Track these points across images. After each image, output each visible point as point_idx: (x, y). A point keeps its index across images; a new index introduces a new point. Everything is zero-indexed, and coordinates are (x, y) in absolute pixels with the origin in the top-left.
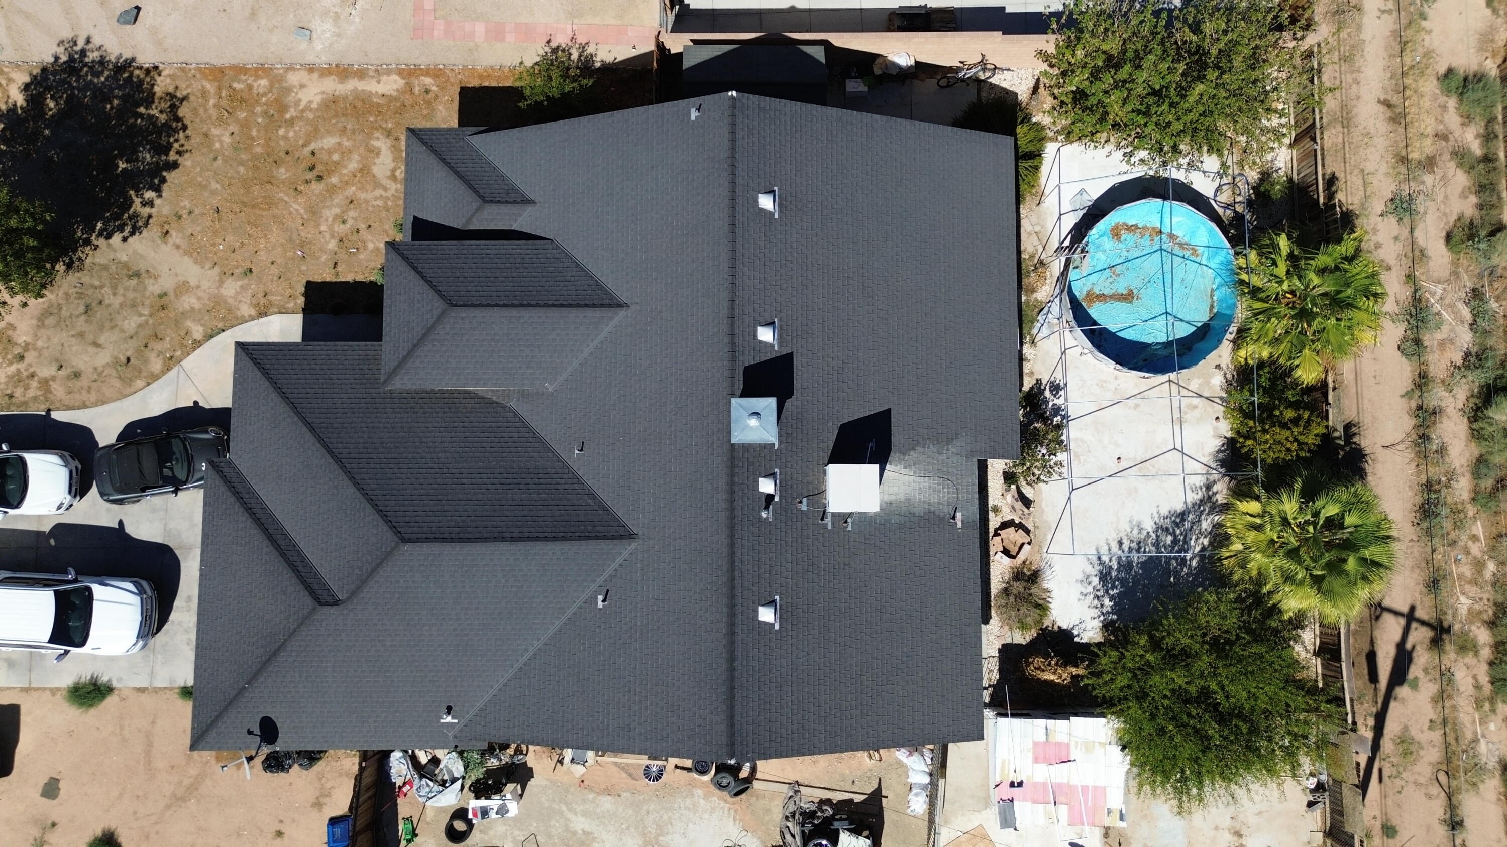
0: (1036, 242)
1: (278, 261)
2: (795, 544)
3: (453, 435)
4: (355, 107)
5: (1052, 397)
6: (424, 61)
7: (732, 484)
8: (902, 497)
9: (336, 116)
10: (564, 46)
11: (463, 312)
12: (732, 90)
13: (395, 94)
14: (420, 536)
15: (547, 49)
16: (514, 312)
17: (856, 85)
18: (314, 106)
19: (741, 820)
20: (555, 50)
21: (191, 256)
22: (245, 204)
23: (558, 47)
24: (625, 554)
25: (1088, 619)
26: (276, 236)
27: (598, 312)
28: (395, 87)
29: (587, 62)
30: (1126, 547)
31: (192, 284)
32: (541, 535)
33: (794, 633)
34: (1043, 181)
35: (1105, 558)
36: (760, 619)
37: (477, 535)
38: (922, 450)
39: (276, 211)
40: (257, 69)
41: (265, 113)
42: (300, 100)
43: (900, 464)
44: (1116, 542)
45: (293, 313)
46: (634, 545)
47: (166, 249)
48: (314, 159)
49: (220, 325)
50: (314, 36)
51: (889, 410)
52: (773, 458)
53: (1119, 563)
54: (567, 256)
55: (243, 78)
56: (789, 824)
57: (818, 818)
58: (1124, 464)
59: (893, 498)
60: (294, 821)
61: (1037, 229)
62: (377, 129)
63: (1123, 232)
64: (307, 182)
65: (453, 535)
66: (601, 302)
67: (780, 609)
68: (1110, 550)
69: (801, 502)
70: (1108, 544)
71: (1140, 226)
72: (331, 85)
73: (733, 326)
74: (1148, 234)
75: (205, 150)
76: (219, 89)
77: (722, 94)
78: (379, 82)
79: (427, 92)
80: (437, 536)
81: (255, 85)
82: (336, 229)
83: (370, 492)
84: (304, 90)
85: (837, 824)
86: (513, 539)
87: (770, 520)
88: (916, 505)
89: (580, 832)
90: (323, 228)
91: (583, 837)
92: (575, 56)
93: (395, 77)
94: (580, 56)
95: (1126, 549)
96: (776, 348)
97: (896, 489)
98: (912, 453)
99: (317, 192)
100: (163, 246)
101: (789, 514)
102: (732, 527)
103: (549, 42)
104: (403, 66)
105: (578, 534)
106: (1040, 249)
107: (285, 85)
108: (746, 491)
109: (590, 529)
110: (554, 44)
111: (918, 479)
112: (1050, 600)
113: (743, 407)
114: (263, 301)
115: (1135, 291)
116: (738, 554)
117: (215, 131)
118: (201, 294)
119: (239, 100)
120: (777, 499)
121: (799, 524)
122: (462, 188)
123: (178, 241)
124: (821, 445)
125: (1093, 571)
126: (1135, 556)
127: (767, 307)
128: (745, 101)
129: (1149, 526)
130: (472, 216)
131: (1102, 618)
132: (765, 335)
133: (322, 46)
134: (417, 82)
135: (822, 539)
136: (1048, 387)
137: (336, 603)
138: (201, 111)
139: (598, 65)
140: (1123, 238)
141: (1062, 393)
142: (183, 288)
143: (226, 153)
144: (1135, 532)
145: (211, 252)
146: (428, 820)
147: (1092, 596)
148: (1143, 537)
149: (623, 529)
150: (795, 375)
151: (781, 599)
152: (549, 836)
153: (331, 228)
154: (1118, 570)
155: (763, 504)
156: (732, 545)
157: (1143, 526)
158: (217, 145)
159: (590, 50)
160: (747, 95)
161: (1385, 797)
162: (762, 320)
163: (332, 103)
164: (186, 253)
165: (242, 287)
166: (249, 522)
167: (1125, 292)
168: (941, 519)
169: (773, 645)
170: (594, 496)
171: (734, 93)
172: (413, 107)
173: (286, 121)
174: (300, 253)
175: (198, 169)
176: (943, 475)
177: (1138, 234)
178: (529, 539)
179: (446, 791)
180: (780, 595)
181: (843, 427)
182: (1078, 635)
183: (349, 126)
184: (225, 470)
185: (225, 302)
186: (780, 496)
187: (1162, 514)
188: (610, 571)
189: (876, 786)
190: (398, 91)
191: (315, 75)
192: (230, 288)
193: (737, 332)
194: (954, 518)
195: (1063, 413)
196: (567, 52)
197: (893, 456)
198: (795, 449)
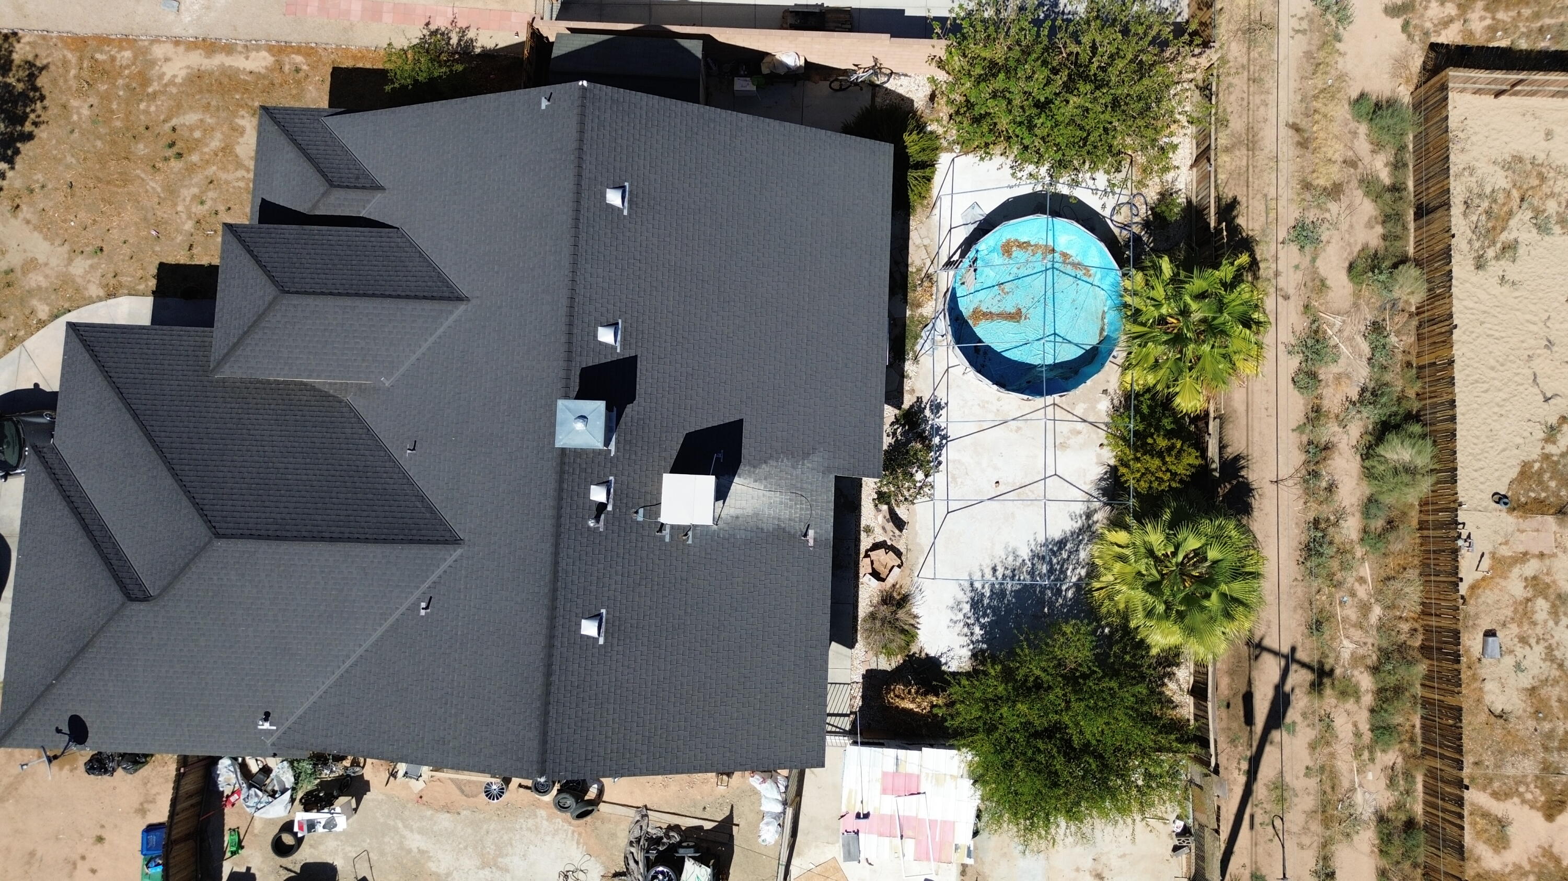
0: (924, 256)
1: (131, 241)
2: (627, 556)
3: (283, 428)
4: (221, 83)
5: (932, 417)
6: (295, 39)
7: (560, 490)
8: (749, 511)
9: (200, 91)
10: (443, 29)
11: (295, 300)
12: (582, 80)
13: (263, 71)
14: (234, 532)
15: (426, 32)
16: (348, 302)
17: (744, 83)
18: (179, 80)
19: (585, 844)
20: (434, 33)
21: (41, 232)
22: (99, 180)
23: (437, 30)
24: (450, 561)
25: (957, 647)
26: (130, 214)
27: (436, 305)
28: (264, 64)
29: (467, 47)
30: (999, 574)
31: (40, 261)
32: (363, 536)
34: (935, 192)
35: (978, 585)
36: (583, 632)
37: (295, 534)
38: (775, 464)
39: (131, 188)
40: (121, 40)
41: (127, 86)
42: (164, 74)
43: (750, 477)
44: (990, 568)
45: (143, 295)
46: (459, 551)
47: (16, 223)
48: (174, 136)
49: (67, 305)
50: (182, 8)
51: (741, 421)
52: (609, 465)
53: (991, 591)
54: (412, 245)
55: (107, 49)
56: (633, 850)
57: (664, 844)
58: (1002, 489)
59: (739, 512)
60: (116, 826)
61: (926, 242)
62: (242, 106)
63: (1014, 248)
64: (166, 159)
65: (270, 533)
66: (440, 294)
67: (607, 623)
68: (983, 576)
69: (637, 512)
70: (982, 570)
71: (1032, 243)
72: (197, 60)
73: (570, 325)
74: (1040, 252)
75: (62, 122)
76: (81, 59)
77: (573, 83)
78: (247, 58)
79: (298, 70)
80: (253, 532)
81: (118, 56)
82: (194, 210)
83: (188, 484)
84: (169, 64)
85: (682, 852)
86: (332, 540)
87: (601, 530)
88: (765, 520)
89: (416, 850)
90: (180, 208)
91: (418, 856)
92: (454, 41)
93: (264, 54)
94: (460, 40)
95: (1000, 577)
96: (618, 351)
97: (744, 503)
98: (764, 466)
99: (176, 170)
100: (12, 221)
101: (623, 524)
102: (557, 535)
103: (428, 24)
104: (274, 43)
105: (401, 537)
106: (928, 263)
107: (149, 57)
108: (575, 498)
109: (414, 532)
110: (433, 27)
111: (768, 494)
112: (919, 626)
113: (569, 410)
114: (113, 282)
115: (1024, 311)
116: (563, 564)
117: (74, 103)
118: (48, 271)
119: (101, 71)
120: (610, 508)
121: (634, 536)
122: (309, 171)
123: (28, 216)
124: (663, 454)
125: (965, 597)
126: (1009, 586)
127: (611, 307)
128: (597, 92)
129: (1025, 554)
130: (318, 201)
131: (971, 647)
132: (606, 336)
133: (189, 19)
134: (287, 59)
135: (657, 553)
136: (928, 406)
137: (146, 598)
138: (61, 82)
139: (478, 51)
140: (1014, 254)
141: (943, 412)
142: (31, 265)
143: (84, 126)
144: (1011, 558)
145: (61, 228)
146: (256, 831)
147: (962, 624)
148: (1018, 564)
149: (449, 534)
150: (638, 379)
151: (607, 613)
152: (382, 853)
153: (188, 209)
154: (991, 598)
155: (594, 513)
156: (556, 554)
157: (1018, 553)
158: (75, 118)
159: (471, 34)
160: (599, 85)
161: (1256, 844)
162: (604, 320)
163: (197, 78)
164: (36, 228)
165: (91, 266)
166: (66, 511)
167: (1013, 311)
168: (792, 536)
169: (595, 660)
170: (422, 498)
171: (585, 83)
172: (281, 85)
173: (148, 95)
174: (154, 233)
175: (54, 142)
176: (796, 490)
177: (1030, 251)
178: (349, 540)
179: (275, 801)
180: (607, 608)
181: (689, 437)
182: (946, 664)
183: (214, 103)
184: (48, 456)
185: (73, 281)
186: (614, 506)
187: (1039, 542)
188: (433, 578)
189: (728, 813)
190: (266, 68)
191: (181, 49)
192: (80, 267)
193: (575, 331)
194: (805, 535)
195: (944, 432)
196: (446, 36)
197: (742, 468)
198: (633, 457)
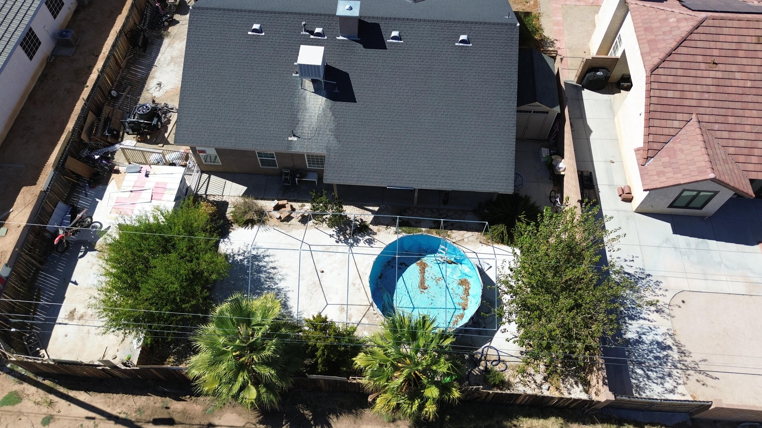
2: (288, 44)
5: (365, 239)
7: (321, 15)
8: (308, 106)
19: (171, 91)
25: (232, 247)
30: (272, 271)
33: (245, 42)
34: (496, 245)
35: (267, 259)
36: (254, 25)
38: (332, 119)
43: (326, 106)
44: (275, 266)
51: (355, 101)
52: (332, 36)
53: (262, 266)
58: (320, 274)
59: (308, 100)
61: (466, 240)
67: (258, 36)
68: (272, 262)
70: (275, 262)
73: (399, 19)
87: (301, 33)
88: (303, 114)
96: (388, 41)
97: (312, 103)
98: (331, 113)
102: (300, 14)
108: (317, 21)
111: (317, 115)
112: (247, 228)
113: (355, 5)
116: (287, 16)
124: (337, 62)
125: (260, 252)
126: (263, 275)
127: (409, 37)
128: (515, 30)
129: (281, 285)
131: (232, 254)
135: (289, 59)
136: (371, 238)
144: (280, 277)
147: (245, 250)
148: (276, 281)
150: (374, 50)
151: (263, 36)
154: (258, 265)
155: (310, 29)
156: (291, 13)
157: (282, 281)
162: (402, 34)
168: (294, 128)
169: (241, 30)
171: (518, 25)
176: (319, 130)
181: (346, 75)
182: (224, 241)
186: (313, 38)
187: (287, 293)
193: (396, 21)
194: (294, 136)
195: (355, 244)
197: (330, 102)
198: (336, 47)
